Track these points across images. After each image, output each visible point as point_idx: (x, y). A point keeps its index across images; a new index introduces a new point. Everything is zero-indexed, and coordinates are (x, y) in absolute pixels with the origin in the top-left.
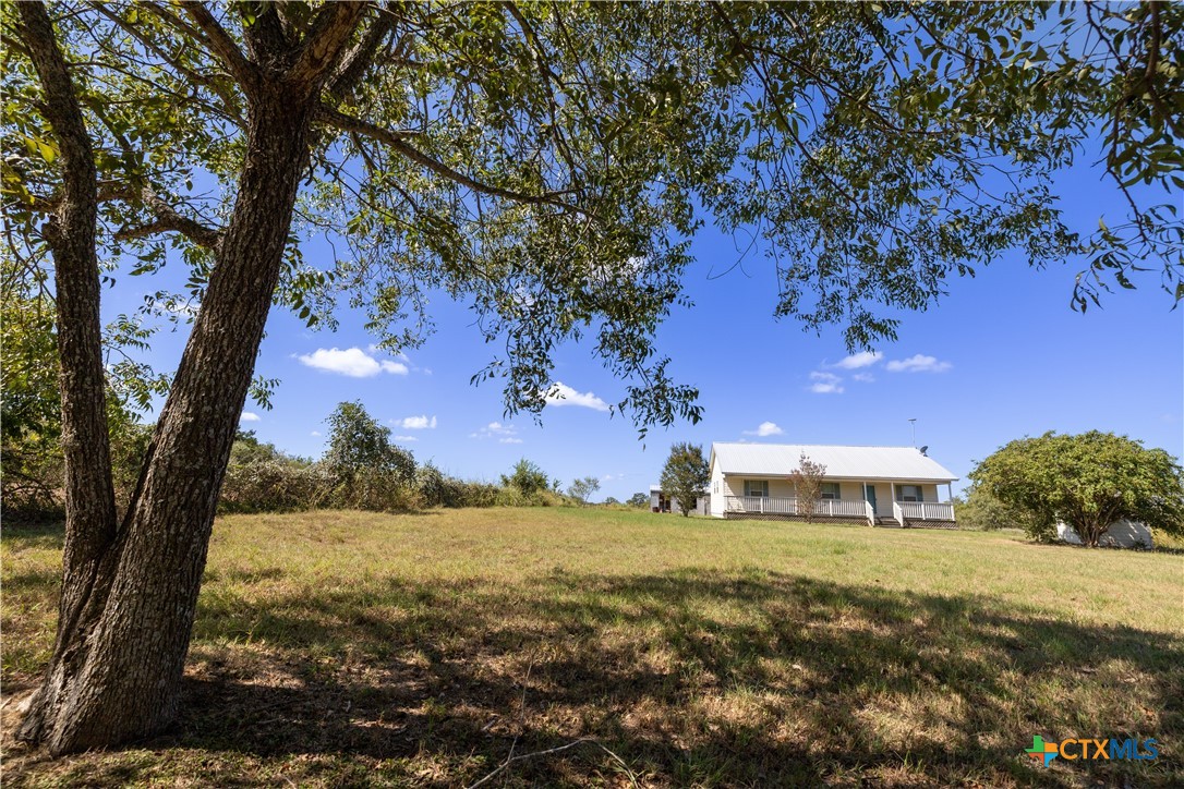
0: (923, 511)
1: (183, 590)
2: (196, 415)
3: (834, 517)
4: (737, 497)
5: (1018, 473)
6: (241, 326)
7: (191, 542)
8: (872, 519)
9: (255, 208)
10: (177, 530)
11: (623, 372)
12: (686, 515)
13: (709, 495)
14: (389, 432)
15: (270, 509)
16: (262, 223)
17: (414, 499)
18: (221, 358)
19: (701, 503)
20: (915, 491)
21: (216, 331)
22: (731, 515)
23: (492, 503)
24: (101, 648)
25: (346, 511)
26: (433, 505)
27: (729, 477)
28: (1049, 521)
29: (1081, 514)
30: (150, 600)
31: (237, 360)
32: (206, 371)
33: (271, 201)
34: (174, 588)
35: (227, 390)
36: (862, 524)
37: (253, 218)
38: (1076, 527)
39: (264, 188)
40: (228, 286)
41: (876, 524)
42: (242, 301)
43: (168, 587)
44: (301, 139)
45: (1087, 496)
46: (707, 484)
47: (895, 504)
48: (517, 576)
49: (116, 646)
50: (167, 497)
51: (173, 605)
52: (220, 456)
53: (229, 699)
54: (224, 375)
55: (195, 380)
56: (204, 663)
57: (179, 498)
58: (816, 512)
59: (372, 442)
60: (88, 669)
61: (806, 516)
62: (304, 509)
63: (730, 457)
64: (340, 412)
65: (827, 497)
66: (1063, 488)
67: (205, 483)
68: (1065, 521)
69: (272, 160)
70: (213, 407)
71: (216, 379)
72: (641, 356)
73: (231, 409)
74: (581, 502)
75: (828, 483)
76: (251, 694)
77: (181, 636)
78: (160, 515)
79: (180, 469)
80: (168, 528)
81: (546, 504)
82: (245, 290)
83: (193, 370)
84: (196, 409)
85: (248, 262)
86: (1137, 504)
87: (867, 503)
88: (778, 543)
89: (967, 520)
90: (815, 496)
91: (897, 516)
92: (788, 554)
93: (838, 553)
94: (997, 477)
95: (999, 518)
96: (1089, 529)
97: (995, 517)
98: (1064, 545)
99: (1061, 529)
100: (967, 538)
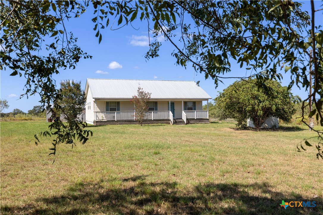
0: (195, 115)
3: (154, 120)
4: (102, 112)
8: (172, 120)
13: (85, 109)
19: (80, 116)
20: (192, 105)
22: (99, 123)
27: (97, 100)
28: (245, 117)
29: (256, 115)
36: (167, 123)
41: (174, 123)
47: (183, 112)
58: (145, 118)
61: (139, 121)
63: (98, 87)
65: (151, 109)
75: (151, 102)
86: (276, 110)
87: (170, 112)
88: (125, 148)
89: (213, 116)
90: (145, 110)
91: (184, 118)
92: (131, 158)
93: (156, 154)
94: (228, 100)
95: (226, 114)
96: (258, 122)
97: (225, 113)
98: (249, 129)
99: (249, 122)
100: (213, 129)
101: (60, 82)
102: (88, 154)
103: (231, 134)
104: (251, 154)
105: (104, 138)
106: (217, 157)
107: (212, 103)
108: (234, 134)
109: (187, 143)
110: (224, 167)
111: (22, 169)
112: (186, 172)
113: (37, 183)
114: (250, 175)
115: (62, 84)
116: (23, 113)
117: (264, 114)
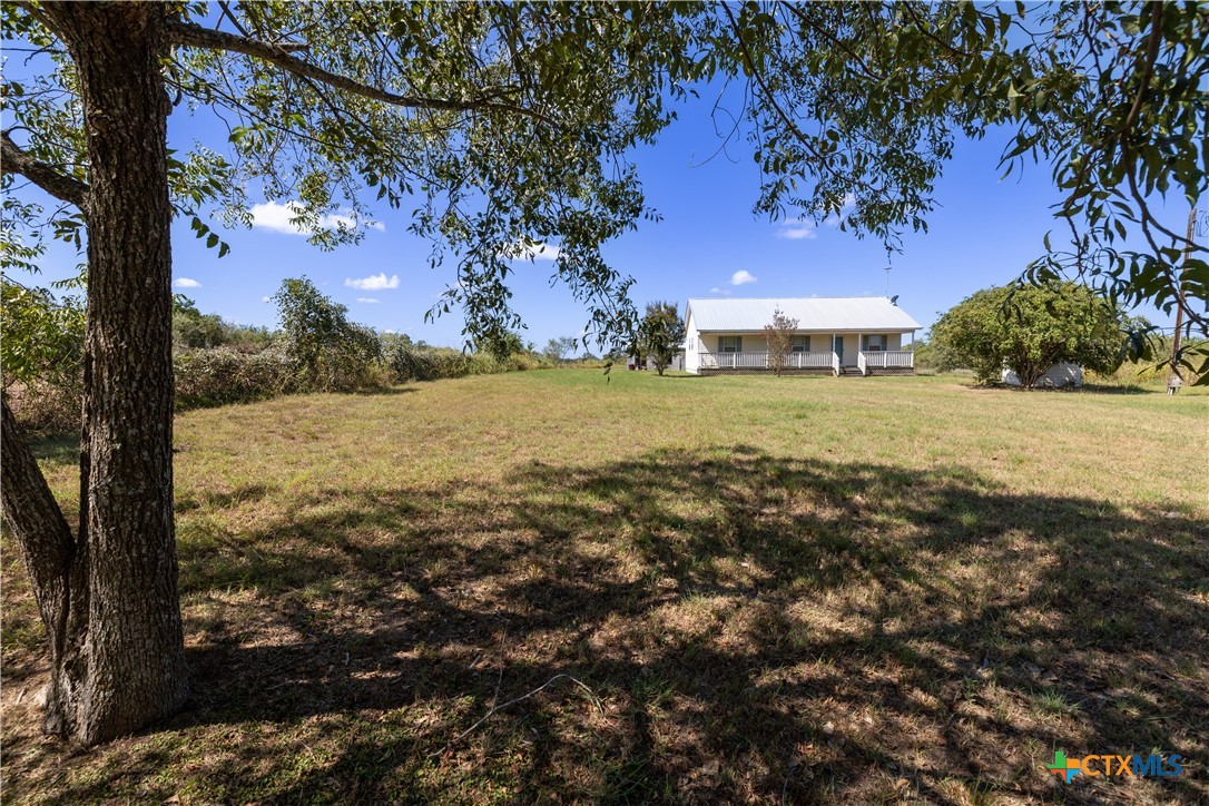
0: (885, 359)
1: (162, 602)
2: (123, 440)
3: (803, 368)
4: (711, 353)
5: (976, 323)
6: (144, 337)
7: (157, 559)
8: (837, 370)
9: (118, 191)
10: (139, 552)
11: (584, 296)
12: (661, 374)
13: (684, 350)
14: (345, 310)
15: (232, 400)
16: (132, 208)
17: (385, 376)
18: (131, 377)
19: (676, 360)
20: (880, 340)
21: (116, 346)
22: (705, 372)
23: (466, 373)
24: (98, 660)
25: (315, 396)
26: (406, 379)
27: (704, 334)
28: (997, 366)
29: (1026, 360)
30: (133, 616)
31: (151, 375)
32: (120, 391)
33: (136, 178)
34: (153, 602)
35: (149, 409)
36: (827, 374)
37: (119, 204)
38: (1019, 372)
39: (122, 162)
40: (115, 292)
41: (840, 374)
42: (136, 308)
43: (146, 603)
44: (152, 84)
45: (1034, 342)
46: (682, 342)
47: (860, 354)
48: (495, 472)
49: (112, 658)
50: (118, 524)
51: (157, 616)
52: (162, 475)
53: (236, 667)
54: (141, 394)
55: (109, 402)
56: (203, 632)
57: (131, 524)
58: (786, 365)
59: (329, 321)
60: (92, 677)
61: (775, 370)
62: (269, 397)
63: (706, 314)
64: (286, 290)
65: (798, 350)
66: (1016, 337)
67: (154, 504)
68: (1012, 366)
69: (121, 123)
70: (139, 429)
71: (133, 399)
72: (603, 279)
73: (160, 426)
74: (557, 360)
75: (798, 337)
76: (255, 658)
77: (173, 637)
78: (116, 541)
79: (123, 495)
80: (129, 552)
81: (521, 368)
82: (137, 294)
83: (104, 392)
84: (120, 433)
85: (130, 259)
86: (1078, 349)
87: (834, 354)
88: (745, 407)
89: (925, 363)
90: (786, 349)
91: (862, 366)
92: (753, 422)
93: (799, 417)
94: (958, 329)
95: (954, 360)
96: (1030, 372)
97: (950, 359)
98: (1005, 388)
99: (1006, 374)
100: (921, 385)
101: (646, 305)
102: (682, 412)
103: (962, 395)
104: (1003, 428)
105: (711, 392)
106: (925, 430)
107: (925, 342)
108: (968, 395)
109: (864, 405)
110: (938, 446)
111: (582, 426)
112: (855, 447)
113: (599, 446)
114: (997, 463)
115: (649, 309)
116: (596, 359)
117: (1045, 358)
